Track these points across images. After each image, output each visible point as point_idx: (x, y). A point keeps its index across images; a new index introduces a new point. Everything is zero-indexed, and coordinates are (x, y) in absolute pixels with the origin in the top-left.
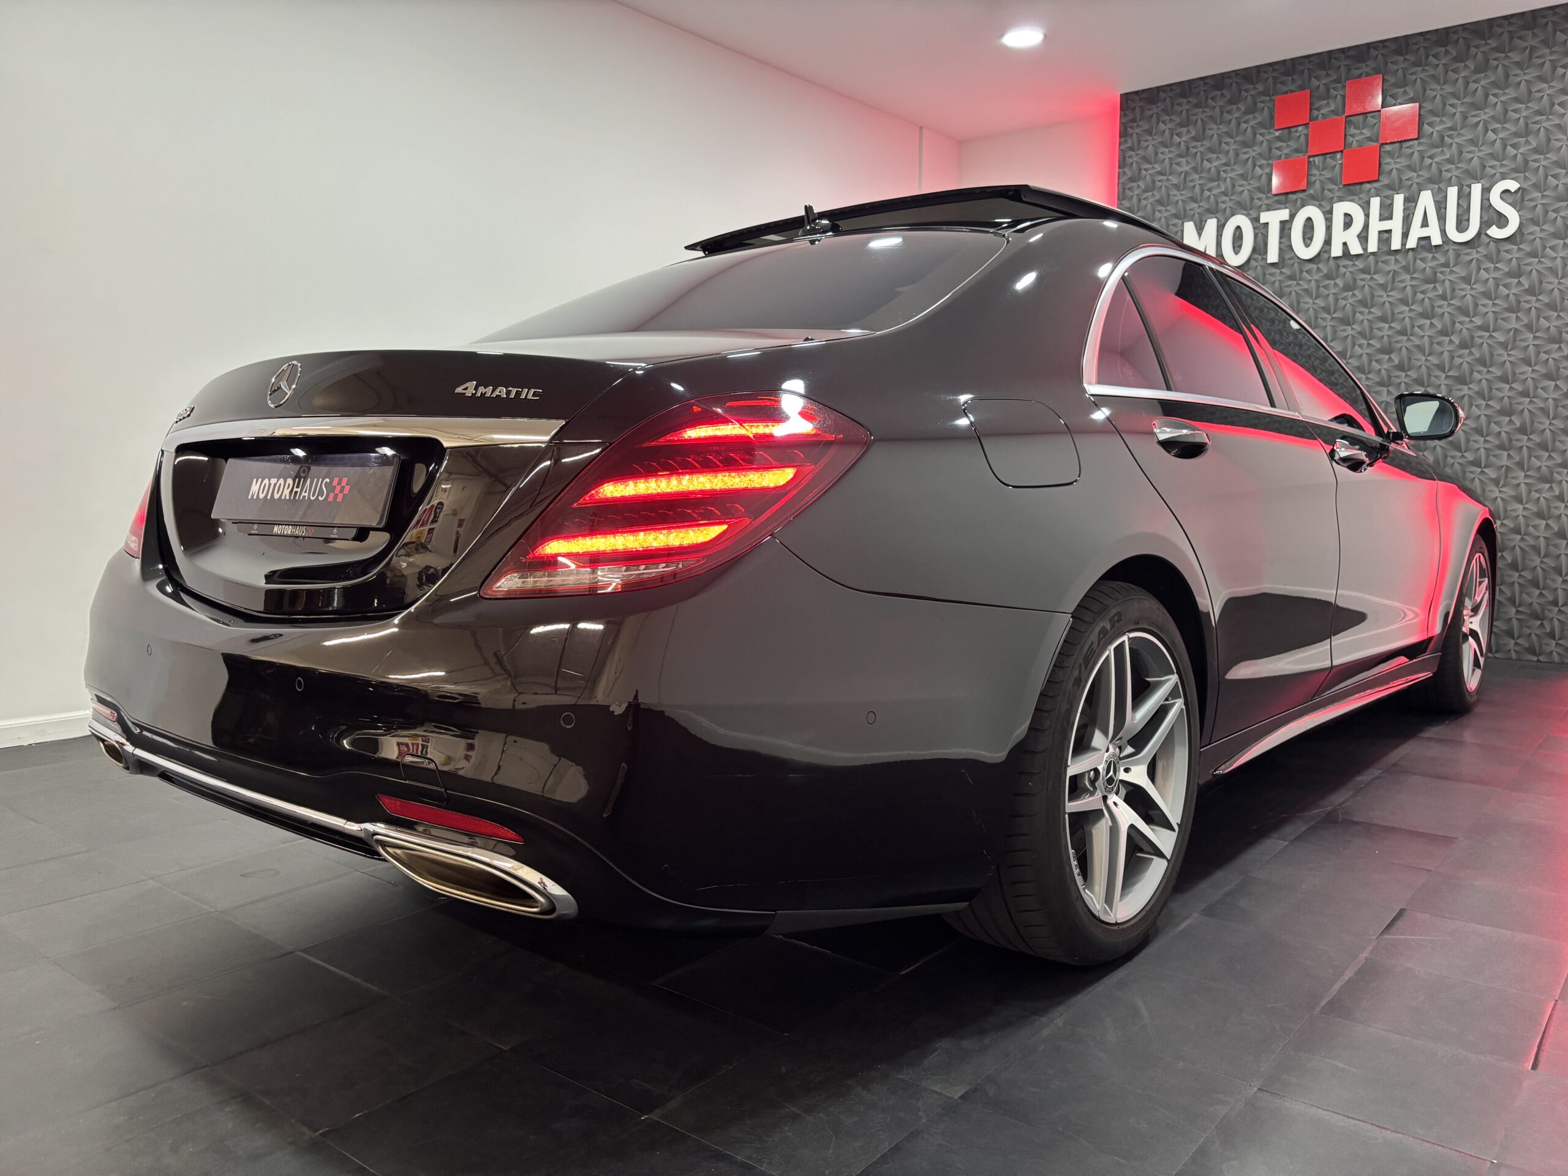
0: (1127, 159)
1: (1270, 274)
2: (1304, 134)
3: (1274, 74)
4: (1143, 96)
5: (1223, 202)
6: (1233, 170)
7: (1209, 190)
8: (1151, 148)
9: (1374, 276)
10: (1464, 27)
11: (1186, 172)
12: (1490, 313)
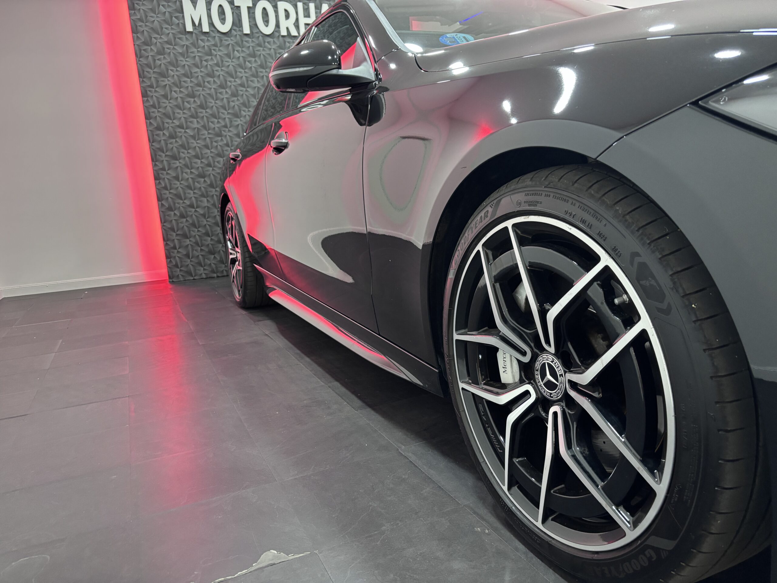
1: (246, 41)
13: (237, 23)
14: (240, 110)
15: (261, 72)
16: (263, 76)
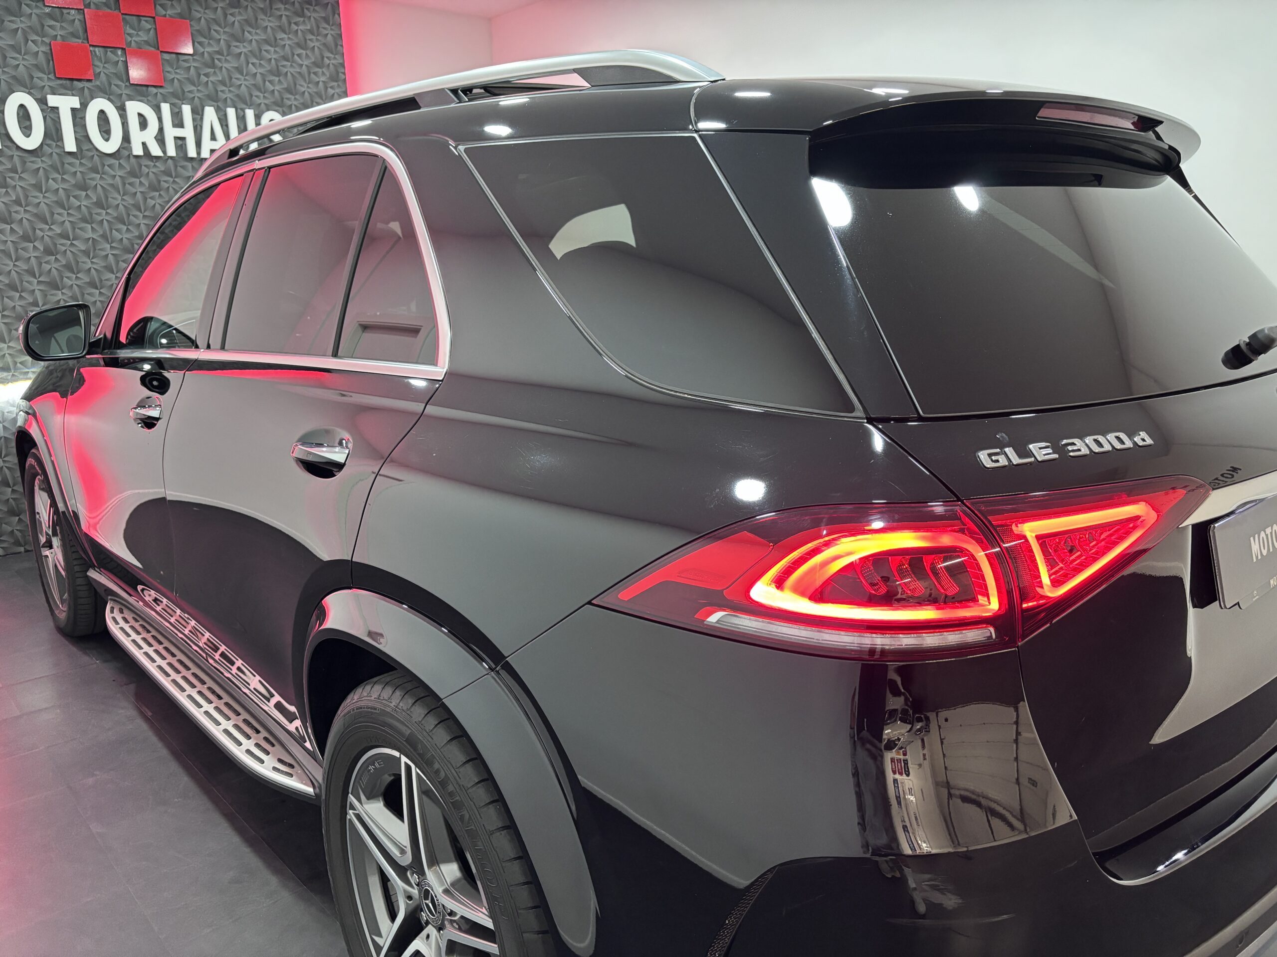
1: (69, 164)
2: (78, 19)
13: (53, 133)
14: (62, 278)
15: (96, 214)
16: (103, 220)
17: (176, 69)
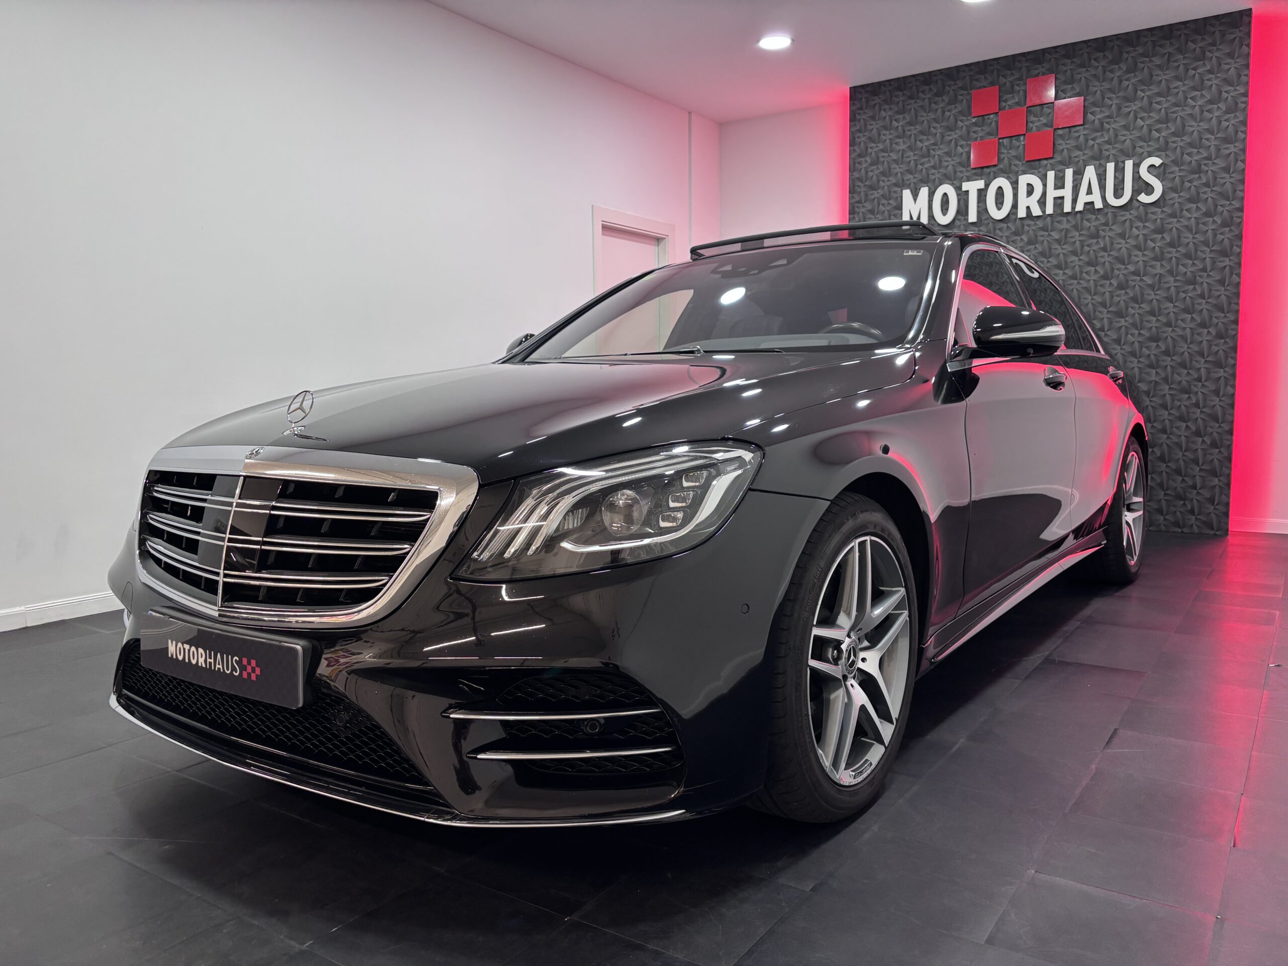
0: (857, 139)
2: (995, 121)
3: (972, 73)
4: (868, 89)
5: (933, 174)
6: (939, 149)
7: (921, 164)
8: (875, 131)
9: (1051, 233)
10: (1117, 37)
11: (903, 150)
12: (1141, 261)
17: (1067, 140)
